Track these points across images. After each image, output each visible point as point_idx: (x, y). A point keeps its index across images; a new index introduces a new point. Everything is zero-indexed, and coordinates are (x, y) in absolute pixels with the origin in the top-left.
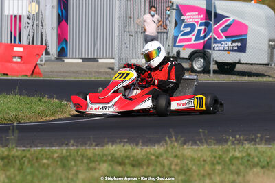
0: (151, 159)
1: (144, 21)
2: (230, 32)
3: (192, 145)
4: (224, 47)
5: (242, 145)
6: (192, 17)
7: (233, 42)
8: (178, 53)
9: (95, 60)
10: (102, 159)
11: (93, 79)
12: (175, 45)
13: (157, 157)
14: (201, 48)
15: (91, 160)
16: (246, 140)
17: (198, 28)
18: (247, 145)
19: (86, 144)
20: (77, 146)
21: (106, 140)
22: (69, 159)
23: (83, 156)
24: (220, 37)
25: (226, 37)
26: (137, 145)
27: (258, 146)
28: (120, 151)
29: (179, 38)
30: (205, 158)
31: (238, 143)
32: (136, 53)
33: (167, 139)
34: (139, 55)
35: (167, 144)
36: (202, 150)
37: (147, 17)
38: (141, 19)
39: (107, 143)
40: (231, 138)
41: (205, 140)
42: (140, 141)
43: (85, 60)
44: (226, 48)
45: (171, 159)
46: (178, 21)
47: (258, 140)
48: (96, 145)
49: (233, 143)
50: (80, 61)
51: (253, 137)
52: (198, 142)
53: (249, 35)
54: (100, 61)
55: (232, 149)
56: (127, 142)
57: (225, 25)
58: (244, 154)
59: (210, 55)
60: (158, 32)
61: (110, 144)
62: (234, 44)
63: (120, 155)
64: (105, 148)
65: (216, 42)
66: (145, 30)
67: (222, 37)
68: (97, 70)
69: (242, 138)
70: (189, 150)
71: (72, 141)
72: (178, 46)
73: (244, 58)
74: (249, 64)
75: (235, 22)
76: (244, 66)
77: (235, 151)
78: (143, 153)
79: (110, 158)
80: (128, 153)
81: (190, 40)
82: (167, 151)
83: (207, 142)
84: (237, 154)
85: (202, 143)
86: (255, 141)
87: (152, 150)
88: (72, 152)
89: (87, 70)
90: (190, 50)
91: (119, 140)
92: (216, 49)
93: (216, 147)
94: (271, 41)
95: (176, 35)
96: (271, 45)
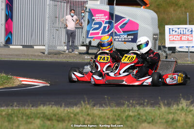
0: (71, 117)
1: (66, 20)
2: (126, 28)
3: (99, 107)
4: (122, 39)
5: (135, 107)
6: (100, 17)
7: (128, 35)
8: (90, 42)
9: (32, 47)
10: (36, 116)
11: (30, 60)
12: (87, 37)
13: (75, 115)
15: (28, 117)
16: (137, 104)
17: (104, 25)
18: (138, 108)
19: (25, 105)
20: (19, 107)
21: (39, 103)
22: (13, 116)
23: (23, 114)
24: (119, 31)
25: (123, 32)
26: (61, 106)
27: (145, 108)
28: (49, 110)
29: (91, 32)
30: (108, 116)
31: (132, 106)
32: (61, 42)
33: (82, 102)
34: (63, 43)
35: (82, 106)
36: (106, 111)
37: (69, 17)
38: (64, 18)
39: (40, 105)
40: (127, 102)
41: (109, 103)
42: (63, 104)
43: (24, 46)
44: (124, 40)
45: (85, 116)
46: (90, 20)
47: (145, 104)
48: (32, 106)
49: (128, 106)
50: (21, 47)
51: (142, 102)
52: (104, 105)
53: (139, 30)
54: (35, 47)
55: (127, 110)
56: (54, 104)
57: (122, 23)
58: (136, 114)
60: (76, 28)
61: (42, 106)
62: (129, 37)
63: (49, 114)
64: (38, 108)
65: (116, 35)
66: (67, 26)
67: (120, 32)
68: (33, 54)
69: (134, 102)
70: (97, 111)
71: (15, 103)
72: (89, 38)
75: (130, 21)
77: (130, 111)
78: (66, 112)
79: (42, 115)
80: (54, 112)
81: (98, 33)
82: (82, 111)
83: (109, 105)
84: (131, 114)
85: (106, 106)
86: (144, 104)
87: (71, 110)
88: (15, 111)
89: (26, 53)
90: (98, 41)
91: (48, 103)
92: (116, 40)
93: (116, 108)
94: (154, 35)
95: (88, 30)
96: (155, 38)
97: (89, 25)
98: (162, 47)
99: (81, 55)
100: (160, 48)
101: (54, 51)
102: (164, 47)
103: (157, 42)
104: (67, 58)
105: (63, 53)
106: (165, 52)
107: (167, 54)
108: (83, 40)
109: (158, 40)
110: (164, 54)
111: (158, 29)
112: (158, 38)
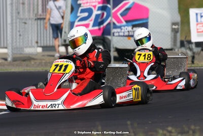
2: (130, 15)
4: (124, 33)
6: (89, 1)
7: (134, 26)
14: (99, 34)
17: (95, 12)
24: (119, 21)
25: (127, 22)
29: (76, 23)
34: (34, 43)
44: (126, 34)
46: (74, 6)
57: (124, 8)
59: (110, 41)
65: (115, 27)
67: (122, 22)
75: (135, 5)
81: (87, 26)
92: (116, 34)
94: (174, 24)
95: (72, 20)
96: (175, 29)
97: (73, 13)
98: (186, 43)
100: (182, 44)
101: (22, 56)
102: (190, 42)
103: (178, 35)
104: (42, 66)
105: (33, 57)
106: (191, 49)
107: (194, 53)
108: (64, 36)
109: (180, 32)
110: (190, 53)
111: (179, 15)
112: (180, 29)
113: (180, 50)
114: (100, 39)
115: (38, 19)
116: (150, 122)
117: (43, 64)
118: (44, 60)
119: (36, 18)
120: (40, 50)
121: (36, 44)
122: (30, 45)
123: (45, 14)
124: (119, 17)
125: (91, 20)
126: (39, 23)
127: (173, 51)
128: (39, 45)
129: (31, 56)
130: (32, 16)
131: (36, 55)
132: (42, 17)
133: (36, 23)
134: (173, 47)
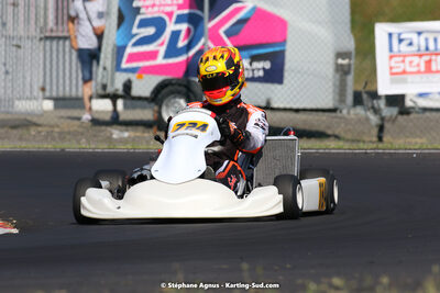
2: (247, 35)
7: (254, 58)
8: (128, 86)
12: (118, 67)
14: (180, 74)
17: (171, 27)
25: (239, 48)
34: (37, 92)
46: (125, 12)
57: (234, 20)
62: (256, 65)
72: (126, 70)
73: (280, 95)
74: (291, 110)
75: (259, 13)
76: (279, 115)
81: (153, 55)
90: (155, 80)
94: (340, 55)
95: (121, 44)
96: (342, 65)
97: (122, 28)
98: (365, 96)
99: (98, 128)
100: (358, 100)
101: (9, 117)
102: (374, 95)
103: (350, 79)
104: (53, 139)
105: (35, 120)
106: (376, 111)
107: (383, 119)
108: (103, 76)
109: (352, 73)
110: (374, 119)
111: (351, 36)
112: (353, 67)
113: (352, 112)
114: (180, 85)
115: (47, 38)
116: (288, 266)
117: (56, 135)
118: (58, 126)
119: (42, 36)
120: (49, 105)
121: (41, 94)
122: (28, 93)
123: (60, 28)
124: (221, 38)
125: (162, 44)
126: (48, 48)
127: (338, 114)
128: (48, 94)
129: (29, 118)
130: (34, 32)
131: (42, 115)
132: (54, 34)
133: (41, 48)
134: (337, 105)
